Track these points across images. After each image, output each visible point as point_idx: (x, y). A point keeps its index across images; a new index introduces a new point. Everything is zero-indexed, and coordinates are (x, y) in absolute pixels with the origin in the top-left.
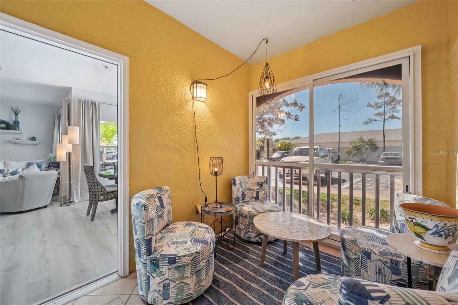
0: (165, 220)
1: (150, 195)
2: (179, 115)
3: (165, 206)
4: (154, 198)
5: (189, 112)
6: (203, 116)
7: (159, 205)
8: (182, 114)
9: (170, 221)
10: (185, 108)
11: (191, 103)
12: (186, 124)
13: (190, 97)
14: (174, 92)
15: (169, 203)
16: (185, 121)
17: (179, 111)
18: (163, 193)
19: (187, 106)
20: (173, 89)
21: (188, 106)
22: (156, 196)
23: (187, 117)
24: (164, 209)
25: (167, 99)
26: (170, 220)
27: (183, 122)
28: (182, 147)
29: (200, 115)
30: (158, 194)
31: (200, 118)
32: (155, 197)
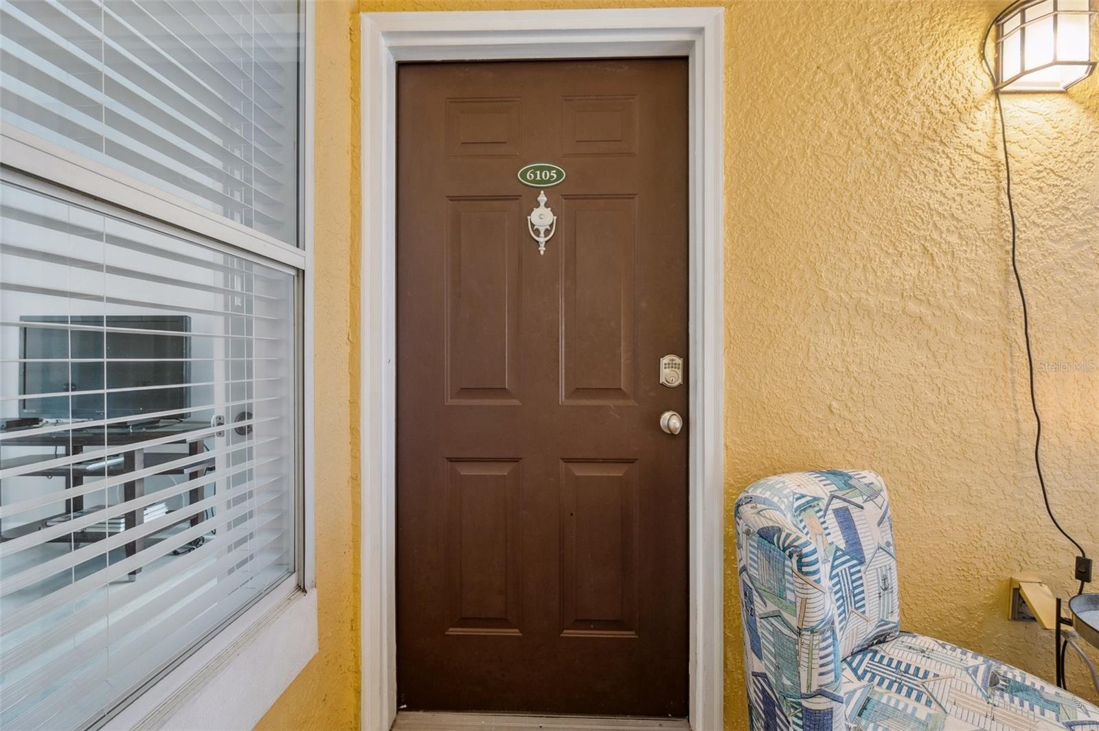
0: (867, 614)
1: (803, 496)
2: (921, 177)
3: (868, 555)
4: (822, 513)
5: (975, 156)
6: (1060, 159)
7: (843, 546)
8: (936, 170)
9: (887, 623)
10: (955, 140)
11: (984, 117)
12: (958, 214)
13: (983, 84)
14: (898, 84)
15: (883, 545)
16: (954, 199)
17: (925, 162)
18: (859, 500)
19: (962, 129)
20: (895, 74)
21: (968, 132)
22: (828, 505)
23: (964, 181)
24: (863, 568)
25: (868, 122)
26: (890, 619)
27: (941, 204)
28: (938, 313)
29: (1039, 158)
30: (835, 501)
31: (1039, 172)
32: (823, 508)
